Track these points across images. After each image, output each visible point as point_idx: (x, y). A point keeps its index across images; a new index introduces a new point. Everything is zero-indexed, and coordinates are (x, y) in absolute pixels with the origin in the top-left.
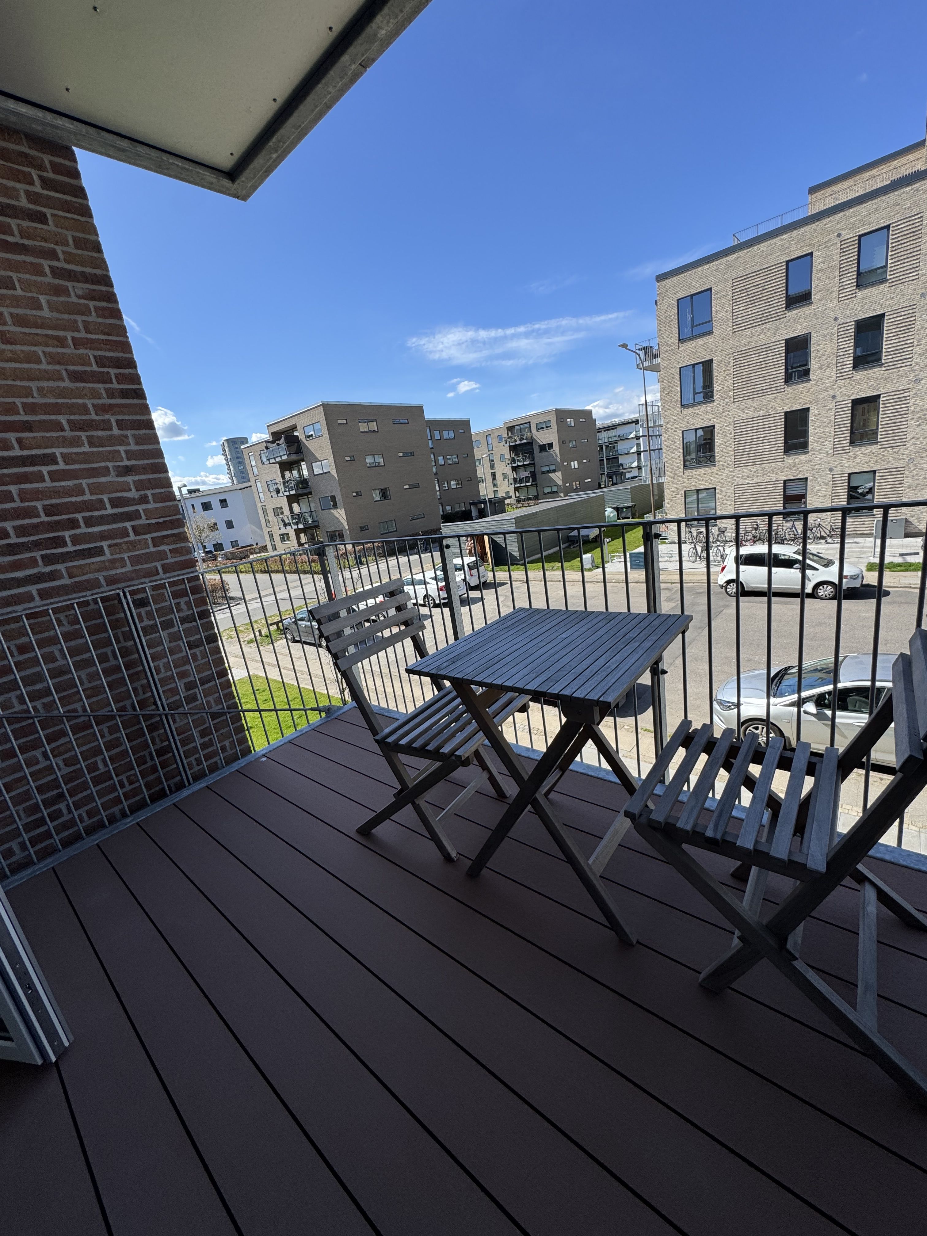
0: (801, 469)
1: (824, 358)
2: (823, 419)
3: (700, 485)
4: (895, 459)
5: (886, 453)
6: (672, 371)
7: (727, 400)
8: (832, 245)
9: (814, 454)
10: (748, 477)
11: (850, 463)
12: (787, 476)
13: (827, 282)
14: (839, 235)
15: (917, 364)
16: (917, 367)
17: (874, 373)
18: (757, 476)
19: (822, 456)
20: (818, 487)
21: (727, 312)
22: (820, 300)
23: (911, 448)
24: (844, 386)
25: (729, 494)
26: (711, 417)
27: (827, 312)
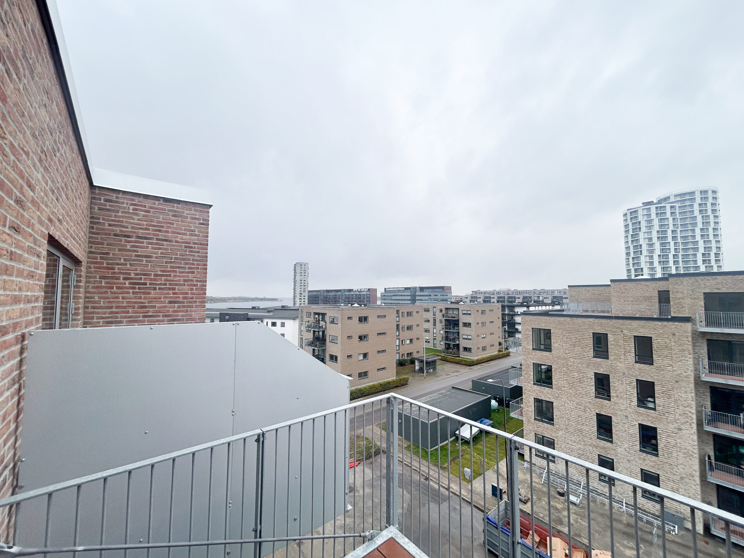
0: (608, 452)
1: (618, 392)
2: (620, 427)
3: (543, 433)
4: (671, 472)
5: (664, 466)
6: (528, 362)
7: (560, 391)
8: (618, 335)
9: (616, 446)
10: (575, 442)
11: (641, 462)
12: (600, 452)
13: (617, 352)
14: (622, 331)
15: (678, 419)
16: (678, 421)
17: (651, 413)
18: (580, 444)
19: (622, 449)
20: (621, 469)
21: (559, 345)
22: (614, 360)
23: (682, 470)
24: (633, 413)
25: (562, 447)
26: (551, 397)
27: (618, 368)
